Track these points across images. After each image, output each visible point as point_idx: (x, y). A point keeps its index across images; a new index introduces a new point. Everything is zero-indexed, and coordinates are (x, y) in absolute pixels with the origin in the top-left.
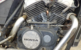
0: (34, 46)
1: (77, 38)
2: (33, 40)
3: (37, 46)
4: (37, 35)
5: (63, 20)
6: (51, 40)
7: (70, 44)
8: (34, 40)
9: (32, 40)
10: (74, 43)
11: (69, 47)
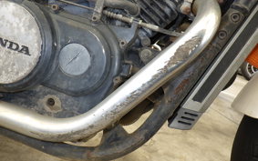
0: (7, 72)
1: (199, 98)
2: (11, 43)
3: (22, 74)
4: (30, 27)
5: (167, 10)
6: (90, 68)
7: (163, 110)
8: (14, 47)
9: (4, 45)
10: (180, 113)
11: (154, 123)
